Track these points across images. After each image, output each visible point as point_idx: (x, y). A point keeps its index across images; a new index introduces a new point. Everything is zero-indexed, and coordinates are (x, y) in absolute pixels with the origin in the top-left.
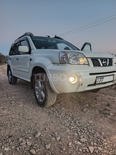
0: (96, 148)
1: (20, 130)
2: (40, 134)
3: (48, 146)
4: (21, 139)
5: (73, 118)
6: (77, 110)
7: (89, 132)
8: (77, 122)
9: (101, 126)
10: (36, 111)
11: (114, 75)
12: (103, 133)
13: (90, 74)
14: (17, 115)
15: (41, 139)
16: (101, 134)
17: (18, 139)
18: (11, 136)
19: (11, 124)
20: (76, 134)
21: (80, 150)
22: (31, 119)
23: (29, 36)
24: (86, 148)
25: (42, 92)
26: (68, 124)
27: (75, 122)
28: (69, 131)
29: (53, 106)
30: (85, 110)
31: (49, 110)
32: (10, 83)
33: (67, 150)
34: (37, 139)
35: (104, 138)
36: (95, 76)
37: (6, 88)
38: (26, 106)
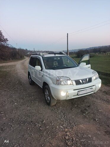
0: (68, 129)
1: (36, 119)
2: (45, 122)
3: (47, 127)
4: (36, 123)
5: (64, 114)
6: (68, 109)
7: (69, 122)
8: (66, 116)
9: (77, 120)
10: (45, 108)
11: (92, 88)
12: (76, 123)
13: (74, 90)
14: (35, 111)
15: (45, 124)
16: (75, 123)
17: (35, 123)
18: (32, 122)
19: (32, 115)
20: (63, 123)
21: (61, 130)
22: (42, 113)
23: (41, 57)
24: (64, 129)
25: (49, 97)
26: (60, 118)
27: (64, 116)
28: (59, 121)
29: (55, 105)
30: (73, 109)
31: (53, 108)
32: (30, 84)
33: (55, 129)
34: (43, 124)
35: (75, 126)
36: (77, 91)
37: (28, 89)
38: (39, 104)
